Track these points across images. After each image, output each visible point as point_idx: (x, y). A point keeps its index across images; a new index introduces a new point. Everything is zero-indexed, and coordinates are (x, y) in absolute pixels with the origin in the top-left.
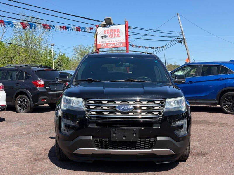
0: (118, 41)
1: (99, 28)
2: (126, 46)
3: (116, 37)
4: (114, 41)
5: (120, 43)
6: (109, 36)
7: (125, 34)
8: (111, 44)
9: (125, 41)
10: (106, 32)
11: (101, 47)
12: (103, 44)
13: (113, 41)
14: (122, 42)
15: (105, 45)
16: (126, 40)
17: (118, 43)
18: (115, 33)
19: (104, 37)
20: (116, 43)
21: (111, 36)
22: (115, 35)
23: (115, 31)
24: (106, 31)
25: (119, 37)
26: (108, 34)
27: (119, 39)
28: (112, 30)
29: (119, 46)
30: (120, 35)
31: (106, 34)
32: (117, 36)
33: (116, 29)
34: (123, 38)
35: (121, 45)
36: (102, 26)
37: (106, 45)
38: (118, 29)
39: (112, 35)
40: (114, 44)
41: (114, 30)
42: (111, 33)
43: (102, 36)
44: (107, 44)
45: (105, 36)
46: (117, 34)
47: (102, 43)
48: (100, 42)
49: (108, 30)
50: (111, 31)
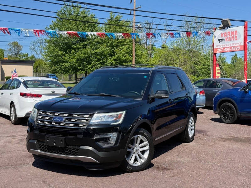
0: (235, 44)
1: (216, 31)
2: (244, 50)
3: (234, 40)
5: (238, 46)
6: (227, 39)
7: (243, 36)
8: (228, 47)
9: (243, 44)
10: (224, 35)
11: (218, 51)
12: (219, 48)
13: (230, 45)
14: (240, 45)
15: (221, 49)
16: (244, 42)
17: (236, 46)
18: (233, 35)
19: (220, 41)
20: (234, 47)
21: (228, 40)
22: (232, 37)
23: (233, 33)
24: (223, 34)
25: (237, 39)
26: (225, 37)
27: (236, 42)
28: (229, 32)
29: (236, 49)
30: (238, 38)
31: (223, 37)
32: (234, 39)
33: (234, 32)
34: (241, 41)
35: (239, 48)
36: (220, 29)
37: (222, 49)
38: (236, 32)
39: (230, 38)
40: (231, 47)
41: (232, 32)
42: (229, 36)
43: (219, 40)
44: (224, 48)
45: (222, 40)
46: (234, 36)
48: (217, 46)
49: (226, 33)
50: (229, 34)
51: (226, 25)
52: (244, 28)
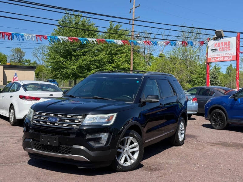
0: (228, 54)
1: (210, 41)
2: (237, 60)
3: (226, 50)
4: (224, 54)
5: (230, 56)
6: (220, 49)
7: (236, 47)
8: (221, 57)
9: (235, 54)
10: (217, 46)
11: (211, 61)
12: (213, 58)
13: (223, 55)
14: (232, 55)
15: (214, 59)
16: (237, 53)
17: (228, 56)
18: (226, 46)
19: (214, 50)
20: (226, 57)
21: (221, 50)
22: (225, 48)
23: (225, 44)
24: (217, 44)
25: (229, 50)
26: (218, 47)
27: (229, 52)
28: (222, 43)
29: (229, 59)
30: (230, 48)
31: (216, 47)
32: (227, 49)
33: (227, 42)
34: (233, 52)
35: (231, 58)
36: (214, 39)
37: (216, 58)
38: (229, 42)
39: (223, 48)
40: (224, 57)
41: (225, 42)
42: (222, 46)
43: (212, 50)
44: (217, 58)
45: (216, 50)
46: (227, 46)
47: (212, 57)
48: (210, 56)
49: (219, 44)
50: (222, 44)
51: (219, 36)
52: (237, 39)
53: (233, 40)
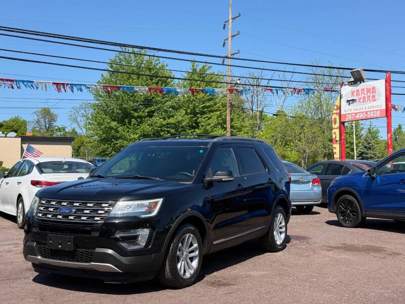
0: (373, 107)
1: (343, 87)
2: (387, 116)
3: (370, 101)
4: (367, 108)
5: (377, 111)
6: (360, 99)
7: (384, 95)
8: (362, 112)
9: (384, 107)
10: (355, 94)
11: (347, 118)
12: (349, 114)
13: (365, 109)
14: (380, 109)
16: (386, 105)
17: (374, 111)
18: (369, 94)
19: (351, 102)
20: (371, 111)
21: (361, 100)
22: (368, 97)
23: (368, 90)
24: (354, 91)
25: (375, 100)
26: (357, 96)
27: (374, 104)
28: (363, 90)
29: (375, 116)
30: (376, 98)
31: (354, 96)
32: (371, 99)
33: (370, 88)
34: (381, 103)
35: (378, 114)
36: (350, 84)
37: (353, 115)
38: (374, 88)
39: (364, 98)
40: (366, 112)
41: (367, 88)
42: (363, 94)
43: (348, 101)
44: (356, 114)
45: (353, 101)
46: (371, 95)
47: (348, 112)
48: (345, 111)
49: (358, 91)
51: (358, 79)
52: (386, 81)
53: (380, 85)
